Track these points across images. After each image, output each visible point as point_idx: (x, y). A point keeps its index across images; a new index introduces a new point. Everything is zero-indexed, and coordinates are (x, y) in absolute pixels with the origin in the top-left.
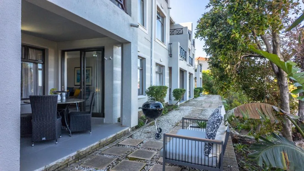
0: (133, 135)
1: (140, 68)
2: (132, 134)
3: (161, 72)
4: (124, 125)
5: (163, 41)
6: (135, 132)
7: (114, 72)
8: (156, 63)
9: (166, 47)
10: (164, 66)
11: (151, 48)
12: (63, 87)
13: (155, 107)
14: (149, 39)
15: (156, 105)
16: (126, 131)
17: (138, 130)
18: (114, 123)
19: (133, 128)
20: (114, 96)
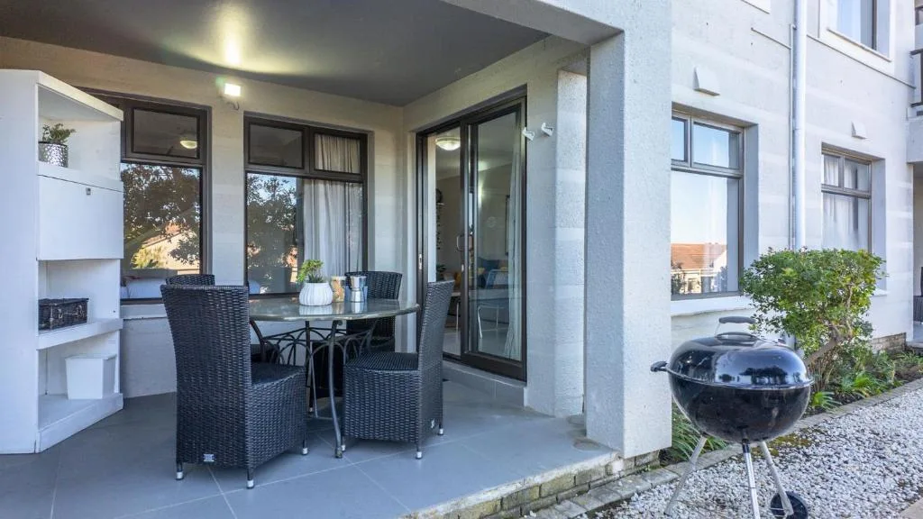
0: (628, 500)
1: (731, 173)
2: (625, 493)
3: (862, 187)
4: (595, 440)
5: (872, 39)
6: (646, 485)
7: (559, 188)
8: (824, 146)
9: (890, 69)
10: (880, 160)
11: (794, 74)
12: (420, 256)
13: (748, 373)
14: (783, 36)
15: (755, 367)
16: (592, 472)
17: (671, 476)
18: (560, 415)
19: (645, 461)
20: (559, 297)
